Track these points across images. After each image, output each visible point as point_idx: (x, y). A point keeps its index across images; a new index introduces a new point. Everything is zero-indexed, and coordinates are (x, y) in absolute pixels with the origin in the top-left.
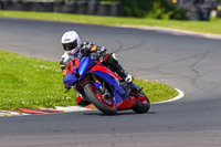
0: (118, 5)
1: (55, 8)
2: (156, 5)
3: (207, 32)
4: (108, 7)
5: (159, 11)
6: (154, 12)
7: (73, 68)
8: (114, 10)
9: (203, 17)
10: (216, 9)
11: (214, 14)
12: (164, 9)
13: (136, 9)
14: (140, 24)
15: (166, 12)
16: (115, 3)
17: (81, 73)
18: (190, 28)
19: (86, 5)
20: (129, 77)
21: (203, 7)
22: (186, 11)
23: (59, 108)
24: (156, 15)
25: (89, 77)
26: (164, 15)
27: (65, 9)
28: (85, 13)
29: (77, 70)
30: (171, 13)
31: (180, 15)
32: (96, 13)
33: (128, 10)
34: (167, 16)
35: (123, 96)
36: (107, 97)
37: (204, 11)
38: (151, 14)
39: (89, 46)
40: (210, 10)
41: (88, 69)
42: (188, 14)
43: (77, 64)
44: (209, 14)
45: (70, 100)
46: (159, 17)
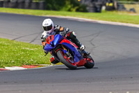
0: (44, 3)
1: (4, 5)
2: (67, 3)
3: (100, 19)
4: (37, 4)
5: (69, 6)
6: (66, 7)
7: (50, 41)
8: (41, 6)
9: (97, 10)
10: (105, 5)
11: (104, 8)
12: (72, 5)
13: (55, 5)
14: (58, 14)
15: (74, 7)
16: (42, 2)
17: (55, 44)
18: (89, 17)
19: (24, 2)
20: (83, 46)
21: (97, 4)
22: (87, 6)
23: (7, 68)
24: (67, 9)
25: (60, 46)
26: (72, 9)
27: (10, 5)
28: (23, 7)
29: (53, 42)
30: (77, 7)
31: (82, 9)
32: (29, 7)
33: (50, 6)
34: (74, 10)
35: (79, 58)
36: (71, 58)
37: (98, 7)
38: (64, 8)
39: (58, 28)
40: (101, 6)
41: (59, 41)
42: (88, 8)
43: (53, 38)
44: (101, 8)
45: (14, 63)
46: (70, 10)
